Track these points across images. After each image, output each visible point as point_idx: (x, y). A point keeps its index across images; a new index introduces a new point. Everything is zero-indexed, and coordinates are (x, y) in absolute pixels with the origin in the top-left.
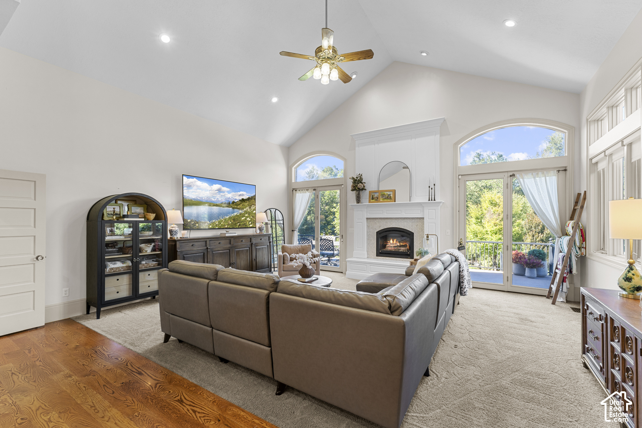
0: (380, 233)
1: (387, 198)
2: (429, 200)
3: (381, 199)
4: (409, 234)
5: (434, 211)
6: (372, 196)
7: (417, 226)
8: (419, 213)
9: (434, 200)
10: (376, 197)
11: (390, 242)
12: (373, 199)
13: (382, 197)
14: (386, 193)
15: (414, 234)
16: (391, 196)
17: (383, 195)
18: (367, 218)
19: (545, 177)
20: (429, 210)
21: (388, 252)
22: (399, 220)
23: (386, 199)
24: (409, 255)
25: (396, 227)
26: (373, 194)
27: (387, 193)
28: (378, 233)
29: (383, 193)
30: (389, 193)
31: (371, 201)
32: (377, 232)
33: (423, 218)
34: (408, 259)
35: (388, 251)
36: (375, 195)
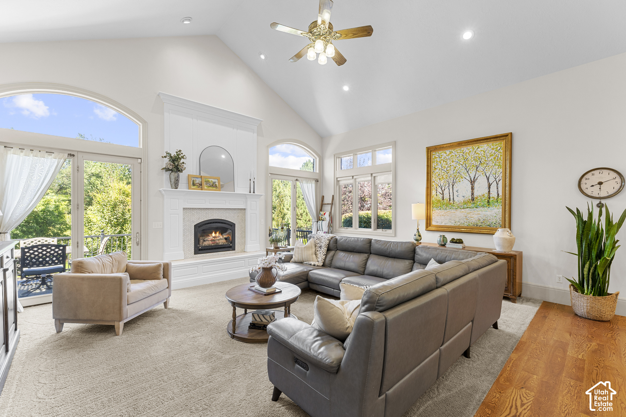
0: (199, 227)
1: (213, 186)
2: (250, 192)
3: (205, 186)
4: (231, 226)
5: (255, 202)
6: (192, 181)
7: (238, 216)
8: (242, 204)
9: (254, 192)
10: (198, 183)
11: (212, 235)
12: (194, 185)
13: (206, 184)
14: (210, 180)
15: (236, 225)
16: (216, 184)
17: (207, 182)
18: (184, 209)
19: (312, 184)
20: (251, 202)
21: (207, 248)
22: (221, 210)
23: (211, 187)
24: (231, 247)
25: (218, 218)
26: (194, 179)
27: (212, 180)
28: (197, 227)
29: (207, 180)
30: (213, 181)
31: (192, 187)
32: (195, 226)
33: (245, 209)
34: (230, 251)
35: (207, 246)
36: (196, 181)
